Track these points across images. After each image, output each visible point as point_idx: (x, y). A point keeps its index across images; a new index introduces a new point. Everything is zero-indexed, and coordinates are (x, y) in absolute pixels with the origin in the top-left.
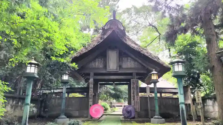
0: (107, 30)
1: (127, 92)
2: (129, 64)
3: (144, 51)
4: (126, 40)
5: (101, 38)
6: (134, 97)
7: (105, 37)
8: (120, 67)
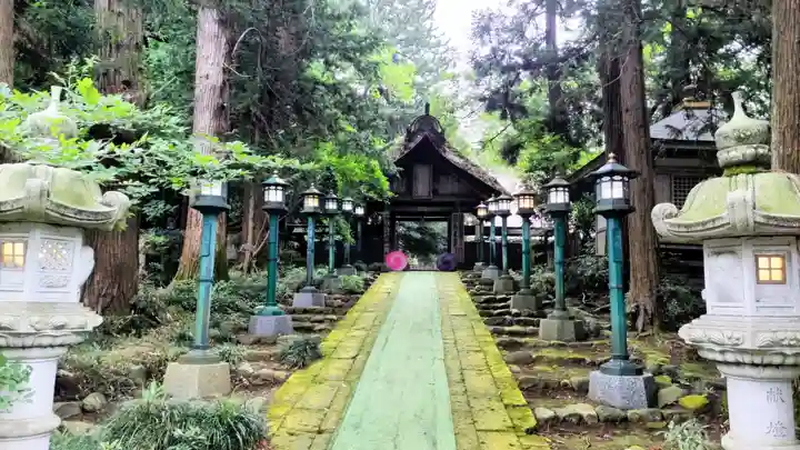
0: (415, 134)
1: (446, 235)
2: (449, 187)
3: (473, 169)
4: (445, 151)
5: (405, 149)
6: (455, 240)
7: (412, 145)
8: (435, 192)
